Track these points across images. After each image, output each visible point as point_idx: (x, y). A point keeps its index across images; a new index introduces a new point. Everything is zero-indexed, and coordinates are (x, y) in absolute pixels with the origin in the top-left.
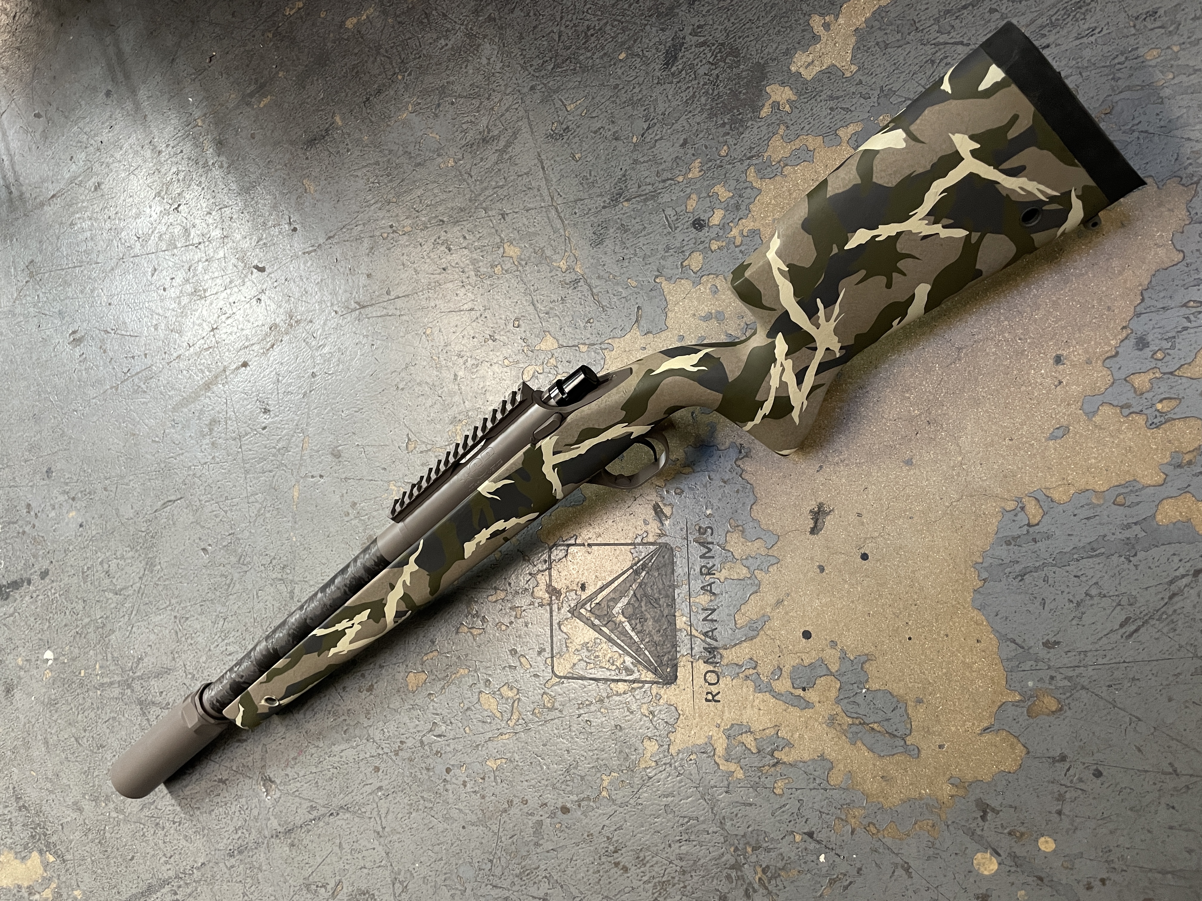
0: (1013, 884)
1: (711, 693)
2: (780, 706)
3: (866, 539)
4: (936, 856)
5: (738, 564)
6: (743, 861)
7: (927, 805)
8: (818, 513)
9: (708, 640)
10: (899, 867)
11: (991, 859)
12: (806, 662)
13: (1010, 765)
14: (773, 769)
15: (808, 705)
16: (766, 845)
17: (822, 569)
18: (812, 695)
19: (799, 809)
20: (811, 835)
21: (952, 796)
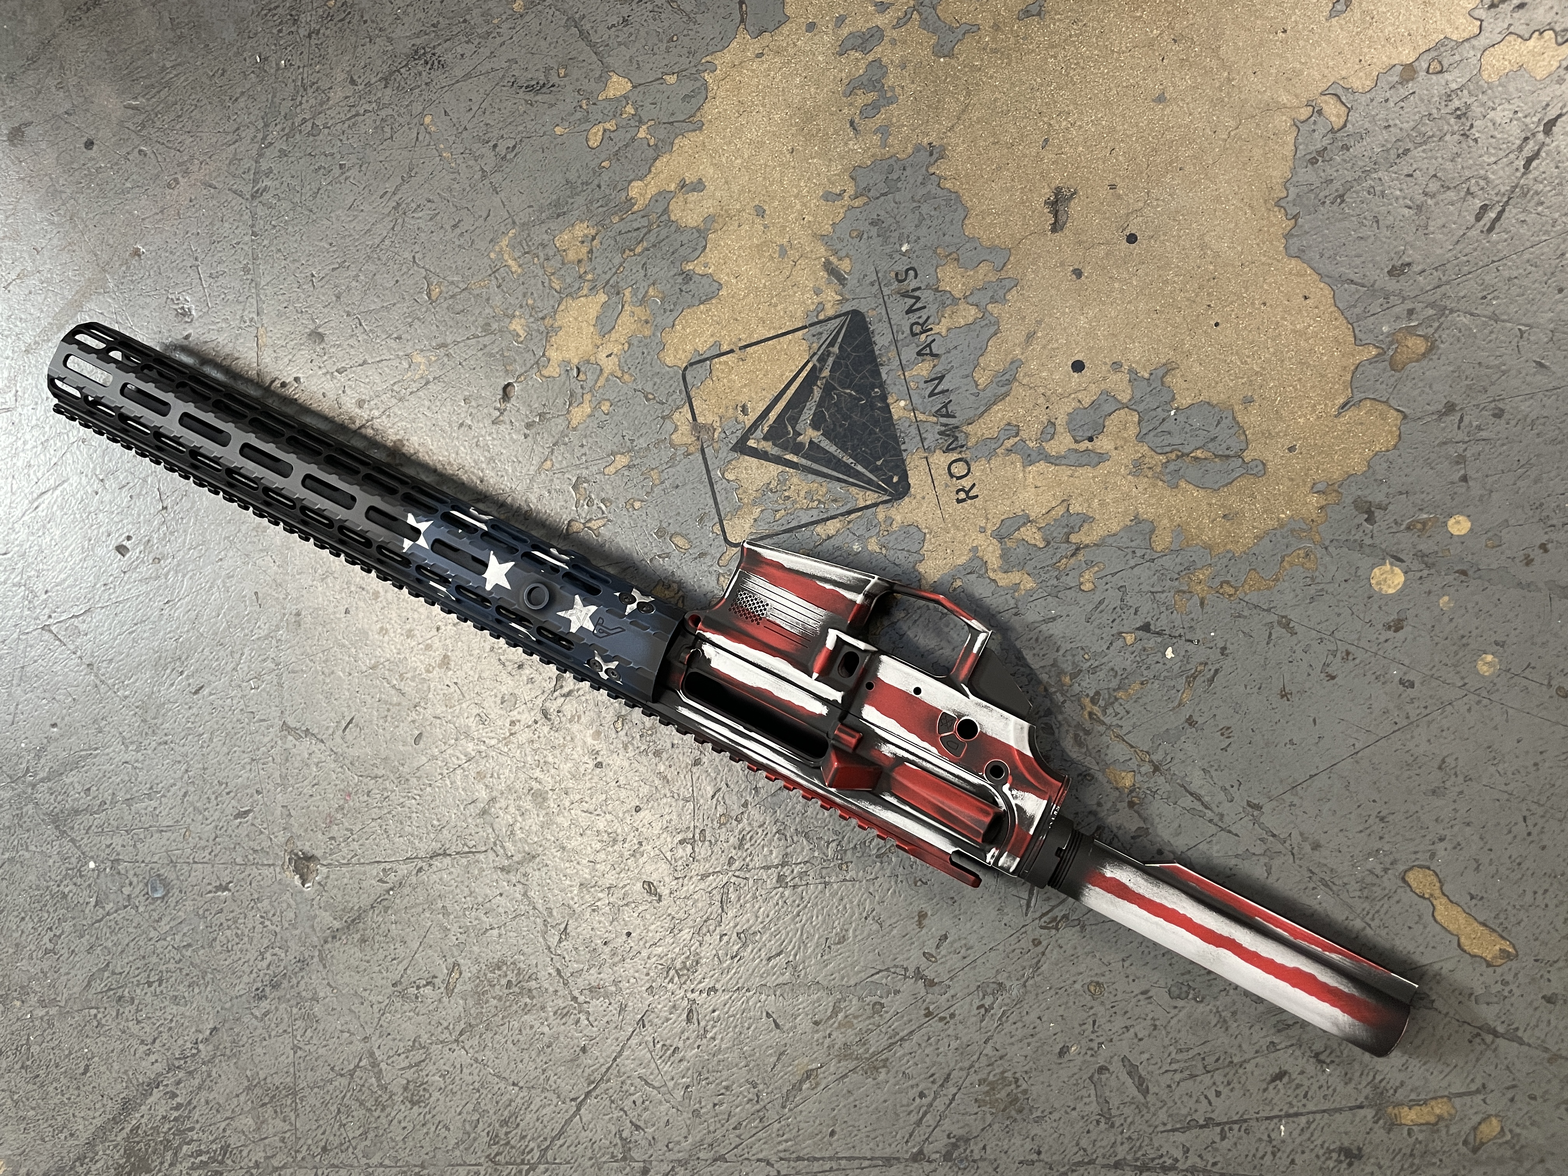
0: (1430, 592)
1: (962, 490)
2: (1064, 472)
3: (1128, 215)
4: (1321, 593)
5: (962, 306)
6: (1062, 699)
7: (1292, 531)
8: (1055, 203)
9: (944, 420)
10: (1275, 624)
11: (1392, 571)
12: (1086, 402)
13: (1384, 441)
14: (1072, 561)
15: (1102, 458)
16: (1089, 664)
17: (1078, 273)
18: (1103, 444)
19: (1122, 600)
20: (1146, 628)
21: (1321, 508)
